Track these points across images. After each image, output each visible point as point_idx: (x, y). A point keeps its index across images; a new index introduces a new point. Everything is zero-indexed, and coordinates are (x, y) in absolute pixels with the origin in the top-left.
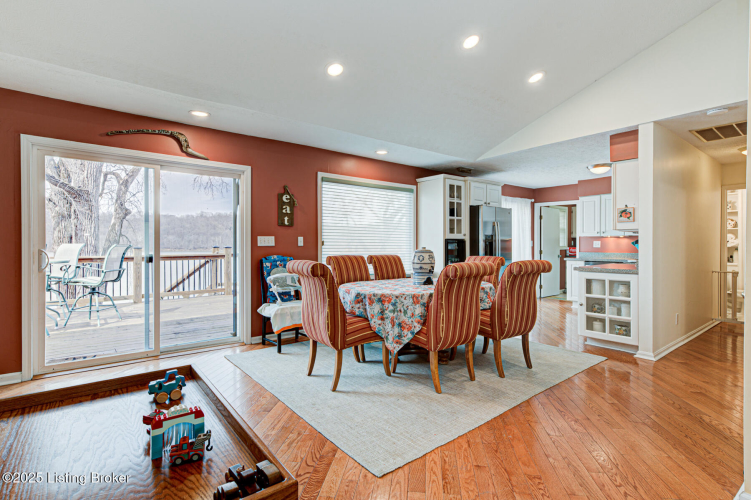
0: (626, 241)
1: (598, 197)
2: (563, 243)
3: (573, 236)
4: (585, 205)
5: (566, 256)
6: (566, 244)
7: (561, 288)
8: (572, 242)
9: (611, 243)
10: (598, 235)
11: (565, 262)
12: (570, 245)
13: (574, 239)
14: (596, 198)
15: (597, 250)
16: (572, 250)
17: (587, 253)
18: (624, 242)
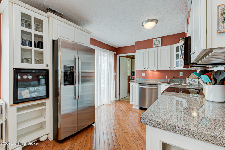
0: (157, 73)
1: (145, 50)
2: (129, 74)
3: (133, 71)
4: (139, 54)
5: (130, 79)
6: (130, 74)
7: (128, 93)
8: (133, 73)
9: (150, 73)
10: (145, 70)
11: (130, 83)
12: (131, 75)
13: (134, 72)
14: (144, 50)
15: (144, 77)
16: (132, 77)
17: (139, 79)
18: (156, 73)
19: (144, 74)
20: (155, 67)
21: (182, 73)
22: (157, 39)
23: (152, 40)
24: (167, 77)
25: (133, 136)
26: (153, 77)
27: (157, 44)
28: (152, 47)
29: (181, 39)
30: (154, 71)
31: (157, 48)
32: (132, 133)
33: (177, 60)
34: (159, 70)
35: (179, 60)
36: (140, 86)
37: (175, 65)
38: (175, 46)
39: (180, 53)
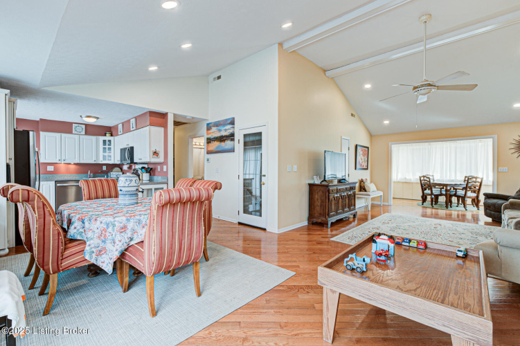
1: (59, 134)
9: (63, 167)
10: (54, 162)
17: (42, 175)
18: (73, 167)
20: (75, 158)
21: (105, 166)
22: (79, 125)
24: (89, 171)
27: (79, 131)
28: (72, 133)
29: (109, 134)
30: (70, 164)
31: (78, 136)
33: (104, 154)
35: (106, 154)
36: (58, 185)
37: (101, 158)
38: (102, 138)
39: (107, 146)
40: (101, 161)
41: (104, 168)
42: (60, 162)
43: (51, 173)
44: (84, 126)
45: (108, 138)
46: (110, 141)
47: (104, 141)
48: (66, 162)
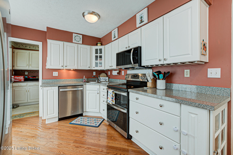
1: (62, 42)
9: (64, 73)
17: (49, 80)
18: (72, 73)
19: (55, 74)
20: (75, 65)
21: (95, 72)
22: (78, 35)
23: (72, 33)
24: (84, 76)
25: (98, 153)
26: (69, 77)
27: (78, 40)
28: (72, 42)
29: (99, 43)
30: (70, 70)
31: (77, 44)
32: (94, 152)
33: (96, 61)
34: (76, 70)
35: (98, 61)
36: (61, 90)
37: (94, 65)
38: (94, 48)
39: (99, 55)
40: (94, 68)
41: (94, 74)
42: (62, 68)
43: (56, 78)
44: (81, 36)
45: (99, 47)
46: (101, 50)
47: (96, 50)
48: (67, 68)
